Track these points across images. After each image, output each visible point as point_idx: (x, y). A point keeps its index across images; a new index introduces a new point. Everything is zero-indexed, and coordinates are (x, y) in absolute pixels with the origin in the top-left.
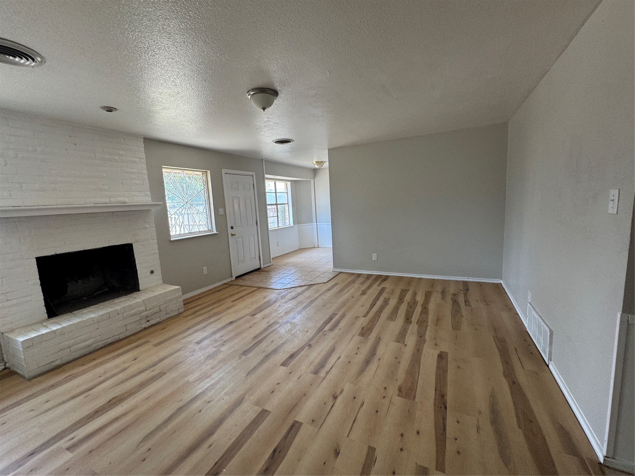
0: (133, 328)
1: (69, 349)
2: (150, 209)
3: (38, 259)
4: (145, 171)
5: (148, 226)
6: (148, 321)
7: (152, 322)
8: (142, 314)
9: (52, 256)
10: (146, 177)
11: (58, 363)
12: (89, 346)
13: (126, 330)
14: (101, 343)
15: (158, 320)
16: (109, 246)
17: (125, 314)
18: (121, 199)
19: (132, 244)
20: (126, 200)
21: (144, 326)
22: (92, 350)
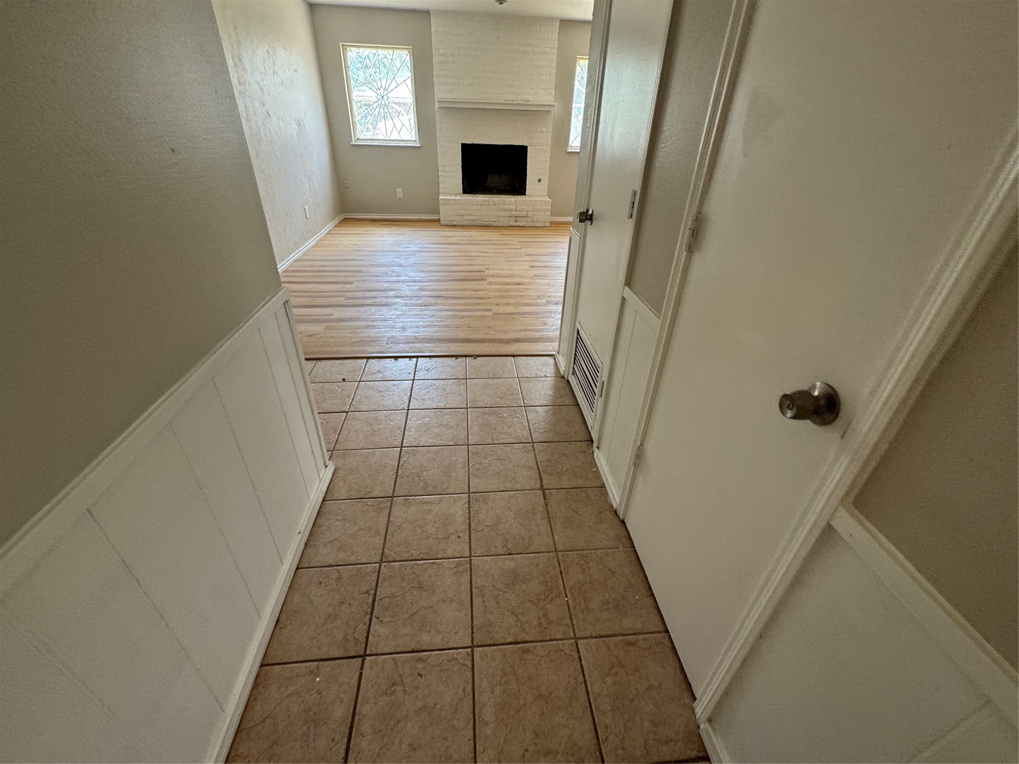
0: (504, 222)
1: (462, 217)
2: (550, 110)
3: (463, 145)
4: (554, 65)
5: (545, 130)
6: (517, 221)
7: (519, 224)
8: (512, 213)
9: (470, 145)
10: (554, 71)
11: (455, 223)
12: (473, 221)
13: (498, 221)
14: (481, 222)
15: (524, 224)
16: (509, 145)
17: (499, 207)
18: (525, 97)
19: (527, 147)
20: (530, 98)
21: (512, 223)
22: (474, 224)
